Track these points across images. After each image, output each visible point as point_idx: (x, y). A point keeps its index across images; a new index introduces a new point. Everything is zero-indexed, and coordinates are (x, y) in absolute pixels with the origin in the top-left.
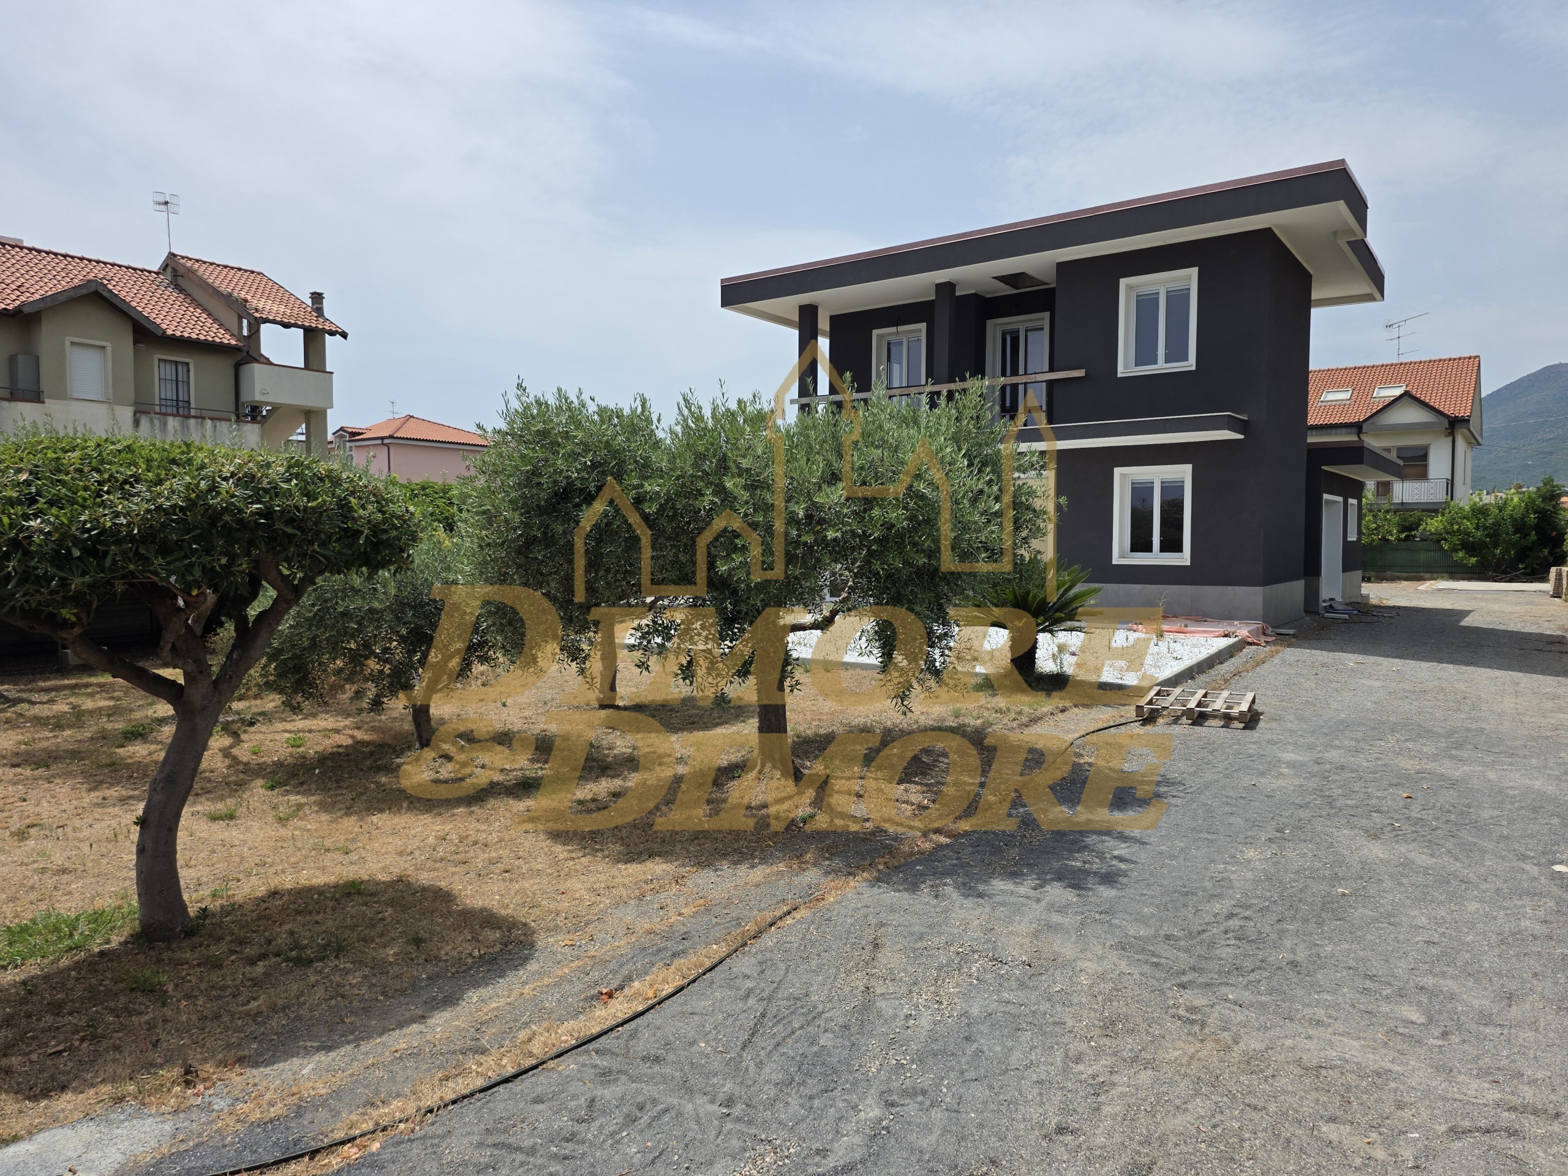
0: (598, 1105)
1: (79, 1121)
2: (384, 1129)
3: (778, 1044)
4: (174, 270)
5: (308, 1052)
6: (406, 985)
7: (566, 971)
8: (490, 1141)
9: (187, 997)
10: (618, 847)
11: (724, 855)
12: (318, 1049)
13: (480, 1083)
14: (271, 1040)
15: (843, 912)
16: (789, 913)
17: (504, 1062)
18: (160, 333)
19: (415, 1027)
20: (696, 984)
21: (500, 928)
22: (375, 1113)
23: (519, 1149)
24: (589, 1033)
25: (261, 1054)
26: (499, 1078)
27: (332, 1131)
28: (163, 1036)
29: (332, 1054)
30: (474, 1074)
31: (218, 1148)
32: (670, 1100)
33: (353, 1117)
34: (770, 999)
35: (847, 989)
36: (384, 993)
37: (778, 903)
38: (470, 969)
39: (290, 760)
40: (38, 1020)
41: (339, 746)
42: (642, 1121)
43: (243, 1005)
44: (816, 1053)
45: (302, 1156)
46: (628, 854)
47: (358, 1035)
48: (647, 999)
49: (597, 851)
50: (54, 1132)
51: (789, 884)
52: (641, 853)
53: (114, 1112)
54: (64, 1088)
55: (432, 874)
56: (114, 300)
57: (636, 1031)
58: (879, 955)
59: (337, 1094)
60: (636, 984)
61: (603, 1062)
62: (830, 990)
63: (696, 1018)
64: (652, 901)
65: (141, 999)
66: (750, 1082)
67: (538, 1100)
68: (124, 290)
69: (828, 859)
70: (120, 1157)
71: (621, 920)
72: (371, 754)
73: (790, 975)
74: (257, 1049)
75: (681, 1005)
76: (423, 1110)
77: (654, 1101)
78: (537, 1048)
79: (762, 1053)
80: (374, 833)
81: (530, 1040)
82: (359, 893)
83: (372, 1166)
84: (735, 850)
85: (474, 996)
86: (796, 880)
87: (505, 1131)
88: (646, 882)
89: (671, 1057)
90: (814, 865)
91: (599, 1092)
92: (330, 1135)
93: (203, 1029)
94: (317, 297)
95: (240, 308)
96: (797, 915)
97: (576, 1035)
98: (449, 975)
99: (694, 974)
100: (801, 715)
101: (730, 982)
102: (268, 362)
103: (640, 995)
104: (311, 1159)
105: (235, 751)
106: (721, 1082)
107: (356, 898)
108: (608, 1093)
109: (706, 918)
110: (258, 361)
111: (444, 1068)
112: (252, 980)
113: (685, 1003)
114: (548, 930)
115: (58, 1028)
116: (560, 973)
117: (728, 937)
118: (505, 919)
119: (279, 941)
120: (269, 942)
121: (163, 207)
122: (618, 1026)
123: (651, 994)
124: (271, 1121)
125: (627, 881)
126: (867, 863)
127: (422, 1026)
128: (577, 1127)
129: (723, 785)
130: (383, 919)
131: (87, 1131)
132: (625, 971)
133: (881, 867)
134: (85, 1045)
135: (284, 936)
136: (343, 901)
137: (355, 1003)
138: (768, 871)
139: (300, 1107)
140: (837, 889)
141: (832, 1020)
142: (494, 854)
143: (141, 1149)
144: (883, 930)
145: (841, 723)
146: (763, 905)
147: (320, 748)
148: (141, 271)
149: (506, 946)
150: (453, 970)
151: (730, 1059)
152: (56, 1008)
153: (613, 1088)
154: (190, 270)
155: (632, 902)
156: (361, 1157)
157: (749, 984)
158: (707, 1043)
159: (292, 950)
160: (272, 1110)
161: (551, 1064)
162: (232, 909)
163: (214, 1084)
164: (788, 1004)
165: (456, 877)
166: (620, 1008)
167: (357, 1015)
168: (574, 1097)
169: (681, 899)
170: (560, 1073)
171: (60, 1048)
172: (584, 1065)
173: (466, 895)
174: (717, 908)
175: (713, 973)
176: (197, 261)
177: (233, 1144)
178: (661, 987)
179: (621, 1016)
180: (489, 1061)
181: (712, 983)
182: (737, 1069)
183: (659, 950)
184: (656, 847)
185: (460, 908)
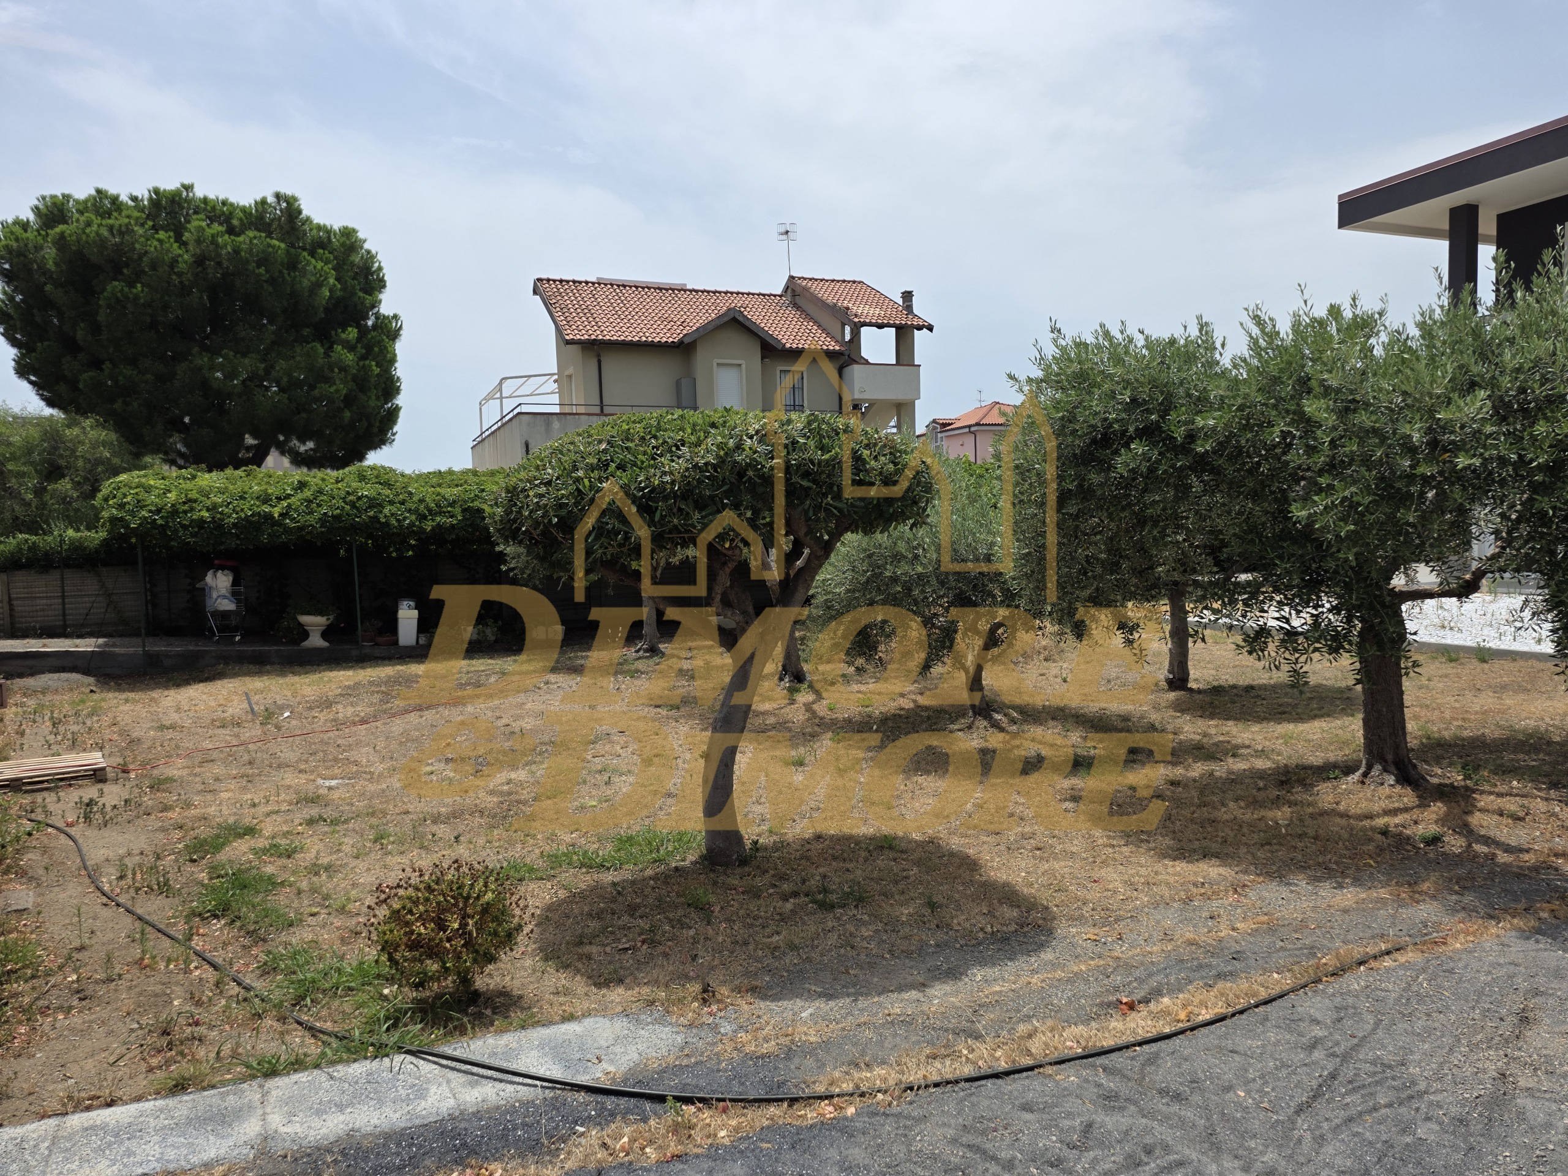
0: (1096, 1133)
1: (618, 1015)
2: (862, 1095)
3: (1350, 1120)
4: (793, 291)
5: (812, 996)
6: (913, 948)
7: (1083, 968)
8: (964, 1140)
9: (728, 920)
10: (1168, 841)
11: (1303, 868)
12: (820, 995)
13: (968, 1070)
14: (782, 976)
15: (1475, 964)
16: (1388, 953)
17: (998, 1054)
18: (780, 347)
19: (913, 994)
20: (1244, 1016)
21: (1019, 907)
22: (856, 1075)
23: (994, 1158)
24: (1098, 1044)
25: (771, 988)
26: (990, 1071)
27: (814, 1083)
28: (700, 953)
29: (832, 1003)
30: (964, 1059)
31: (713, 1071)
32: (1187, 1152)
33: (837, 1074)
34: (1345, 1057)
35: (1469, 1070)
36: (890, 952)
37: (1373, 937)
38: (980, 944)
39: (858, 718)
40: (619, 918)
41: (902, 709)
42: (1147, 1168)
43: (769, 937)
44: (1407, 1145)
45: (782, 1100)
46: (1178, 849)
47: (858, 989)
48: (1178, 1021)
49: (1142, 841)
50: (597, 1019)
51: (1394, 916)
52: (1195, 851)
53: (644, 1013)
54: (620, 981)
55: (963, 841)
56: (747, 324)
57: (1156, 1056)
58: (1529, 1033)
59: (826, 1044)
60: (1166, 1000)
61: (1110, 1084)
62: (1441, 1065)
63: (1237, 1058)
64: (1201, 908)
65: (693, 915)
66: (1302, 1159)
67: (1027, 1108)
68: (756, 315)
69: (1457, 893)
70: (636, 1057)
71: (1158, 922)
72: (929, 718)
73: (1380, 1033)
74: (768, 982)
75: (1220, 1038)
76: (903, 1086)
77: (1167, 1148)
78: (1036, 1046)
79: (1325, 1125)
80: (917, 792)
81: (1030, 1036)
82: (891, 848)
83: (842, 1131)
84: (1319, 864)
85: (978, 974)
86: (1404, 913)
87: (984, 1133)
88: (1195, 885)
89: (1196, 1098)
90: (1434, 897)
91: (1100, 1117)
92: (812, 1086)
93: (732, 953)
94: (907, 296)
95: (842, 315)
96: (1402, 958)
97: (1083, 1043)
98: (958, 946)
99: (1242, 1003)
100: (1436, 713)
101: (1291, 1023)
102: (867, 362)
103: (1169, 1014)
104: (790, 1106)
105: (815, 707)
106: (1261, 1148)
107: (886, 852)
108: (1110, 1122)
109: (1268, 940)
110: (856, 362)
111: (933, 1045)
112: (780, 914)
113: (1225, 1036)
114: (1072, 918)
115: (630, 928)
116: (1076, 969)
117: (1296, 968)
118: (1025, 899)
119: (813, 882)
120: (804, 882)
121: (785, 237)
122: (1134, 1045)
123: (1182, 1016)
124: (762, 1057)
125: (1171, 880)
126: (1522, 905)
127: (921, 995)
128: (1066, 1152)
129: (1312, 786)
130: (907, 877)
131: (620, 1025)
132: (1153, 983)
133: (1544, 915)
134: (645, 947)
135: (818, 878)
136: (875, 854)
137: (863, 957)
138: (1363, 896)
139: (790, 1049)
140: (1467, 933)
141: (1441, 1107)
142: (1027, 829)
143: (654, 1054)
144: (1539, 1000)
145: (1497, 725)
146: (1350, 937)
147: (884, 709)
148: (769, 295)
149: (1022, 927)
150: (962, 942)
151: (1277, 1121)
152: (632, 909)
153: (1117, 1117)
154: (806, 289)
155: (1175, 905)
156: (834, 1118)
157: (1318, 1032)
158: (1248, 1092)
159: (820, 893)
160: (765, 1046)
161: (1049, 1070)
162: (781, 846)
163: (726, 1007)
164: (1372, 1069)
165: (986, 846)
166: (1141, 1024)
167: (862, 968)
168: (1070, 1115)
169: (1239, 911)
170: (1057, 1083)
171: (627, 946)
172: (1087, 1081)
173: (992, 867)
174: (1285, 929)
175: (1269, 1008)
176: (811, 279)
177: (726, 1071)
178: (1196, 1010)
179: (1142, 1034)
180: (982, 1049)
181: (1266, 1019)
182: (1286, 1137)
183: (1200, 967)
184: (1215, 847)
185: (984, 879)
